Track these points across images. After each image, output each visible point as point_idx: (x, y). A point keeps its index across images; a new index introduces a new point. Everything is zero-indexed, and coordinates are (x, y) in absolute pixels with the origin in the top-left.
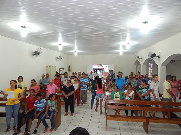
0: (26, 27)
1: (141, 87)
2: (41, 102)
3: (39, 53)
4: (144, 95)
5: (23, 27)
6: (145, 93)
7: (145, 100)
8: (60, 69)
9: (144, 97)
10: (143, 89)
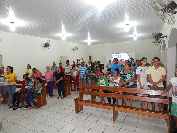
0: (14, 23)
1: (124, 73)
2: (29, 85)
3: (49, 45)
4: (128, 82)
5: (12, 23)
6: (130, 80)
7: (129, 87)
8: (77, 59)
9: (127, 84)
10: (127, 74)
